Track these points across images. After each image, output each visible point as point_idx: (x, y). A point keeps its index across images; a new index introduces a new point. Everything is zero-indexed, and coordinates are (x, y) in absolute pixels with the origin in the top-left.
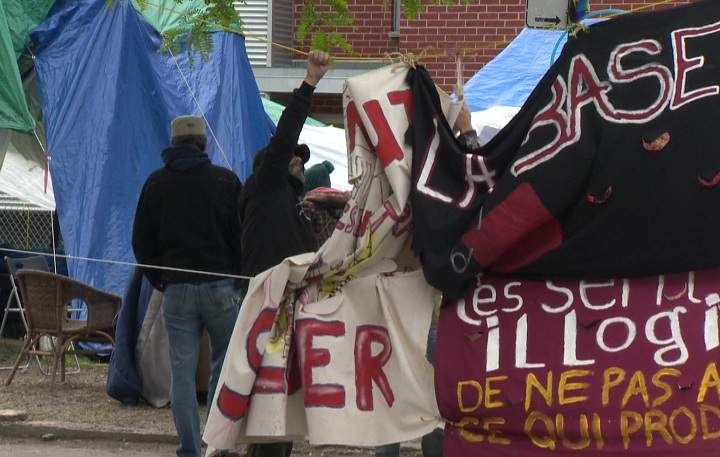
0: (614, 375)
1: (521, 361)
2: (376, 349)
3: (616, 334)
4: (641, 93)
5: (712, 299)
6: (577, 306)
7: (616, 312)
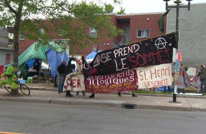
0: (102, 86)
1: (93, 84)
2: (79, 82)
3: (102, 82)
4: (104, 60)
5: (110, 78)
6: (98, 78)
7: (102, 79)
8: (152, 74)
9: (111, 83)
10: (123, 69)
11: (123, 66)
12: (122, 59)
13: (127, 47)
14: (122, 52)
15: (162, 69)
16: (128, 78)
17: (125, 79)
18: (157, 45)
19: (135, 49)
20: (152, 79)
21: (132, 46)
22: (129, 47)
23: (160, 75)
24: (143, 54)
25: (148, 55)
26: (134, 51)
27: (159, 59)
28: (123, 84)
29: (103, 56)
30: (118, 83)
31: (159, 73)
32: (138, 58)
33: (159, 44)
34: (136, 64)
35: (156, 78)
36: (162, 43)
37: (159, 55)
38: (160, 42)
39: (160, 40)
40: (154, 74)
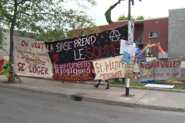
3: (64, 71)
4: (66, 48)
5: (71, 68)
6: (62, 67)
7: (64, 69)
8: (107, 66)
9: (71, 73)
10: (80, 59)
11: (80, 56)
12: (79, 50)
13: (85, 38)
14: (80, 43)
15: (116, 62)
16: (85, 70)
17: (83, 70)
18: (112, 38)
19: (91, 41)
20: (107, 71)
21: (90, 37)
22: (86, 38)
23: (114, 67)
24: (99, 46)
25: (103, 48)
26: (91, 43)
27: (113, 52)
28: (81, 75)
29: (66, 44)
30: (77, 73)
31: (114, 66)
32: (94, 50)
33: (113, 37)
34: (92, 56)
35: (111, 70)
36: (116, 36)
37: (114, 47)
38: (115, 35)
39: (114, 32)
40: (108, 66)
